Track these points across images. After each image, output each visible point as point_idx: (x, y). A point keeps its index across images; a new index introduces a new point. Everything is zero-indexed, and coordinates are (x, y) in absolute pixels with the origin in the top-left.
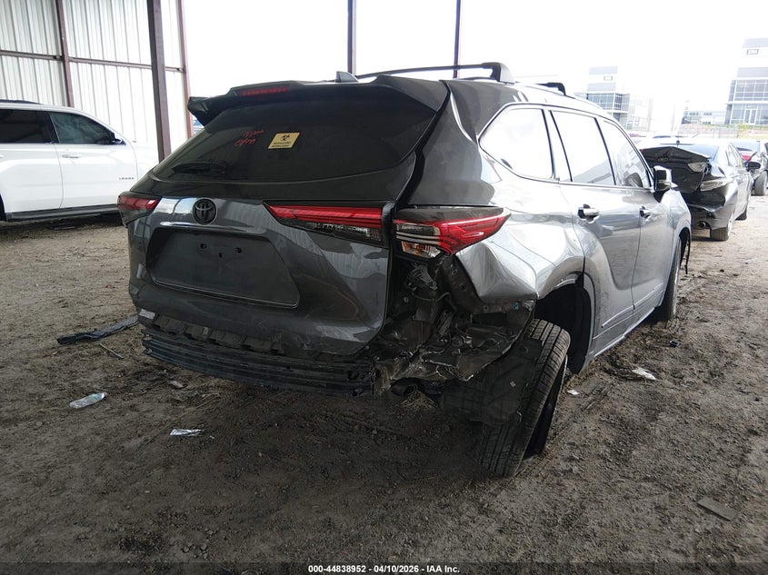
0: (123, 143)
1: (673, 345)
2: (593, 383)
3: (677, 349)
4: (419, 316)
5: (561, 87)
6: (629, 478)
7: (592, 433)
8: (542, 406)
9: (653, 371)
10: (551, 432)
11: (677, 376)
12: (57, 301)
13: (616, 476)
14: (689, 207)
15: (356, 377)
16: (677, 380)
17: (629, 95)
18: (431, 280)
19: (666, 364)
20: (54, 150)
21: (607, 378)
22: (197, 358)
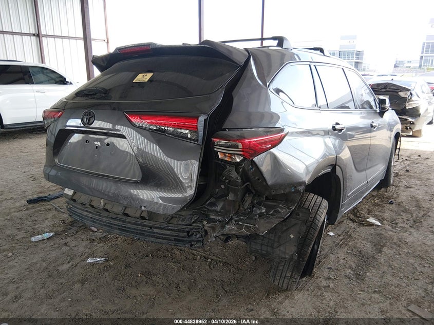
0: (71, 83)
1: (391, 203)
2: (343, 227)
3: (393, 205)
4: (231, 197)
5: (322, 50)
6: (364, 291)
7: (342, 261)
8: (310, 249)
9: (379, 220)
10: (317, 260)
11: (394, 223)
12: (29, 176)
13: (357, 290)
14: (400, 118)
15: (192, 235)
16: (394, 225)
17: (363, 51)
18: (237, 176)
19: (387, 215)
20: (31, 88)
21: (351, 224)
22: (97, 220)
